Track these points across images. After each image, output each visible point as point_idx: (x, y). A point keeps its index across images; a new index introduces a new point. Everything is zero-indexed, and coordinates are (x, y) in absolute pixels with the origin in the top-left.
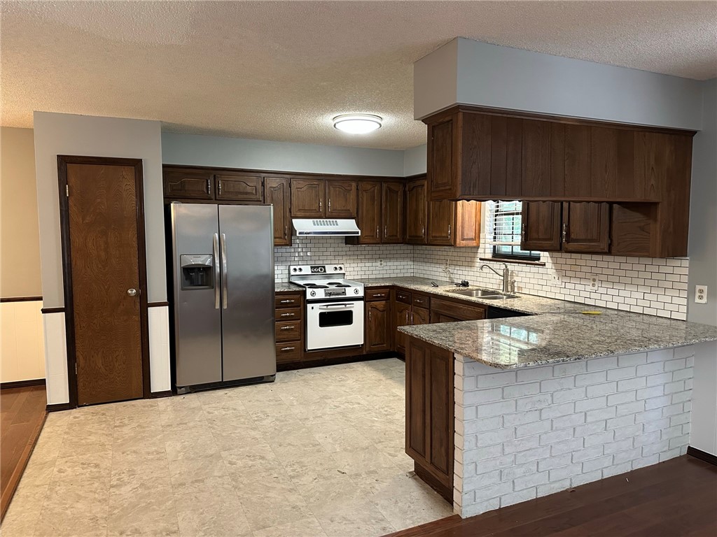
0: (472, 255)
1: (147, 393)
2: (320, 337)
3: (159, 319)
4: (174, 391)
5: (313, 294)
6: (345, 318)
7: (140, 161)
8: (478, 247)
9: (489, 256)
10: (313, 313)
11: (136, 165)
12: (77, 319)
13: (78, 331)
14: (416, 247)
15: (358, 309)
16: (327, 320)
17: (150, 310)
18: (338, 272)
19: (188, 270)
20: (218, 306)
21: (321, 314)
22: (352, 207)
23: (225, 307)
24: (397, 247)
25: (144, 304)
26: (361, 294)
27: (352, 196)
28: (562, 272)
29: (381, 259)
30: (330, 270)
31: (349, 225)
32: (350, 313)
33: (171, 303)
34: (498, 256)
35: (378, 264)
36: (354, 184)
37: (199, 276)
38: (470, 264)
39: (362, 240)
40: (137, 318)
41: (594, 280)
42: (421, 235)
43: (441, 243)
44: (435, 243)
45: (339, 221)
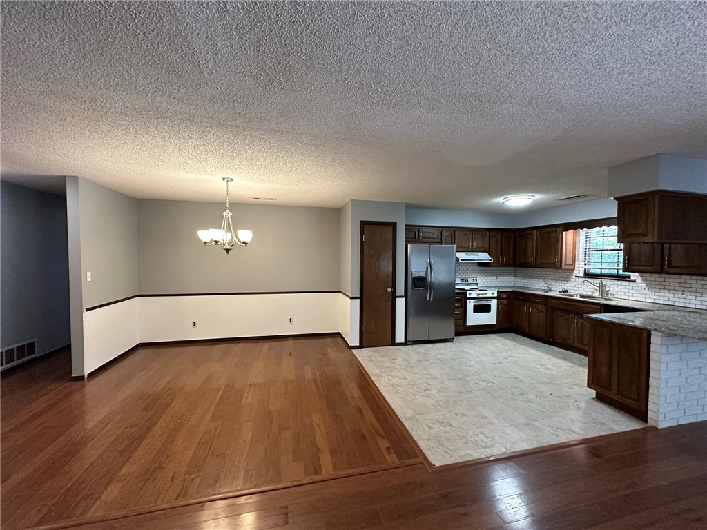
0: (568, 274)
1: (393, 343)
2: (473, 319)
3: (400, 304)
4: (406, 343)
5: (470, 294)
6: (486, 309)
7: (396, 223)
8: (574, 269)
9: (582, 275)
10: (470, 305)
11: (394, 225)
12: (364, 303)
13: (364, 309)
14: (517, 269)
15: (494, 304)
16: (477, 309)
17: (397, 299)
18: (475, 282)
19: (415, 279)
20: (428, 299)
21: (474, 306)
22: (486, 246)
23: (431, 299)
24: (509, 268)
25: (394, 296)
26: (496, 295)
27: (487, 239)
28: (650, 286)
29: (496, 275)
30: (470, 281)
31: (484, 257)
32: (490, 305)
33: (406, 296)
34: (588, 275)
35: (495, 278)
36: (488, 233)
37: (420, 282)
38: (567, 279)
39: (491, 264)
40: (391, 304)
41: (683, 291)
42: (530, 261)
43: (548, 266)
44: (543, 266)
45: (479, 253)
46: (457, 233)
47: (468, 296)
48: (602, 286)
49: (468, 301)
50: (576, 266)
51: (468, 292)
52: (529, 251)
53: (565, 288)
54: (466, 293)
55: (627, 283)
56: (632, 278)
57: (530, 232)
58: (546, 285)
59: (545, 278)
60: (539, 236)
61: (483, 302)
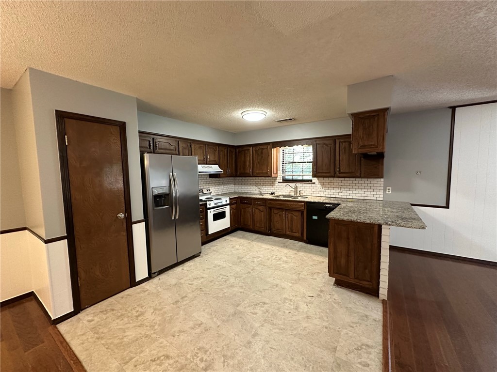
0: (273, 181)
1: (133, 283)
2: (214, 226)
3: (139, 231)
4: (151, 276)
5: (210, 204)
6: (222, 215)
7: (124, 123)
8: (277, 177)
9: (281, 181)
10: (211, 214)
11: (122, 126)
12: (77, 243)
14: (236, 178)
15: (227, 210)
16: (216, 217)
17: (133, 226)
18: (208, 192)
19: (156, 197)
20: (173, 218)
21: (214, 215)
22: (217, 159)
23: (177, 218)
24: (231, 178)
25: (129, 223)
26: (228, 202)
27: (217, 153)
28: (323, 185)
30: (205, 192)
31: (215, 169)
32: (224, 212)
33: (146, 219)
34: (285, 181)
36: (218, 147)
38: (272, 184)
39: (221, 175)
41: (341, 188)
42: (249, 172)
43: (262, 175)
44: (259, 175)
45: (212, 166)
46: (193, 145)
47: (208, 206)
48: (296, 188)
49: (209, 211)
50: (278, 174)
51: (208, 203)
52: (248, 164)
53: (274, 191)
54: (207, 204)
55: (310, 185)
56: (313, 181)
57: (248, 148)
58: (258, 190)
59: (256, 185)
60: (254, 152)
61: (219, 210)
